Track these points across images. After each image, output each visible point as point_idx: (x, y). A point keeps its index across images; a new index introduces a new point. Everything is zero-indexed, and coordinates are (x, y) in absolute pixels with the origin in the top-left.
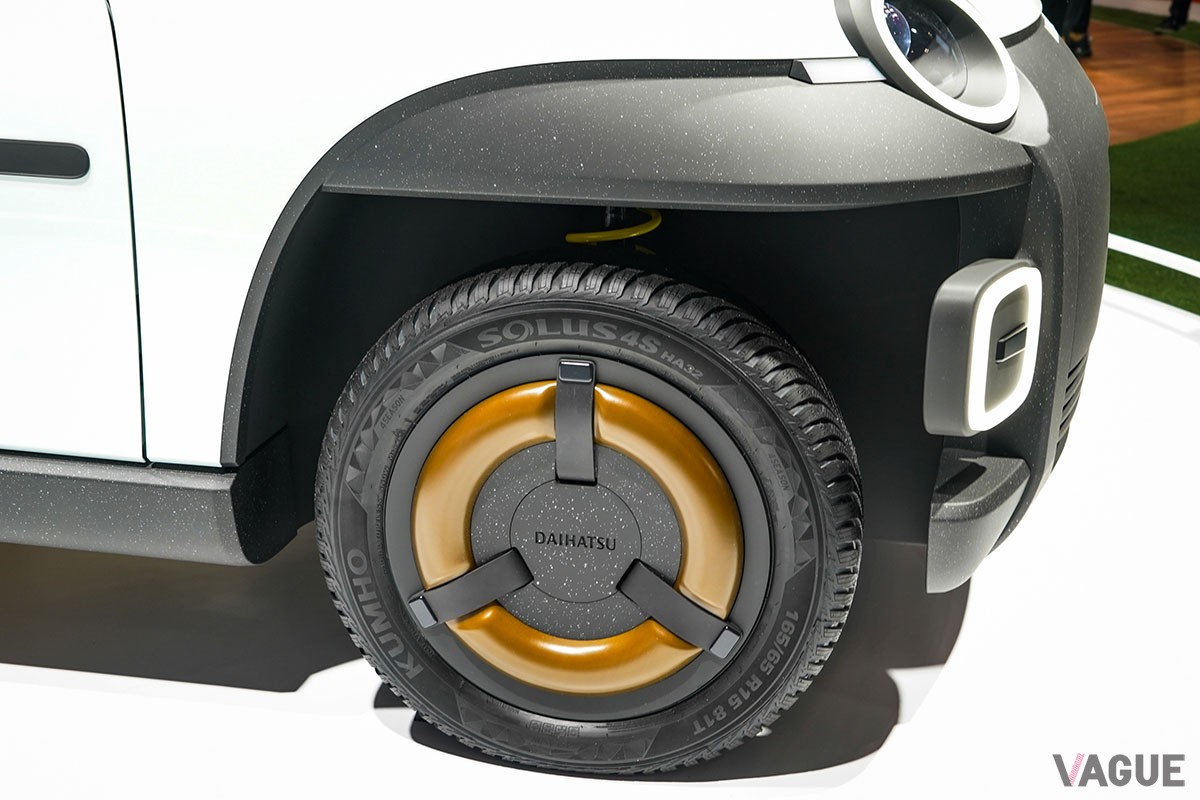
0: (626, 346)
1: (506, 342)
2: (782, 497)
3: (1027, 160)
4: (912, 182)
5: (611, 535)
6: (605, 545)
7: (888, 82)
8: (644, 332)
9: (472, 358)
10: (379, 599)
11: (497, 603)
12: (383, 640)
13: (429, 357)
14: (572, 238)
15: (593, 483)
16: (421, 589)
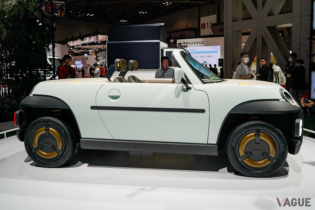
0: (263, 128)
1: (250, 128)
2: (281, 144)
6: (261, 150)
7: (286, 101)
8: (266, 127)
9: (247, 130)
11: (248, 158)
12: (235, 162)
15: (259, 143)
16: (240, 156)
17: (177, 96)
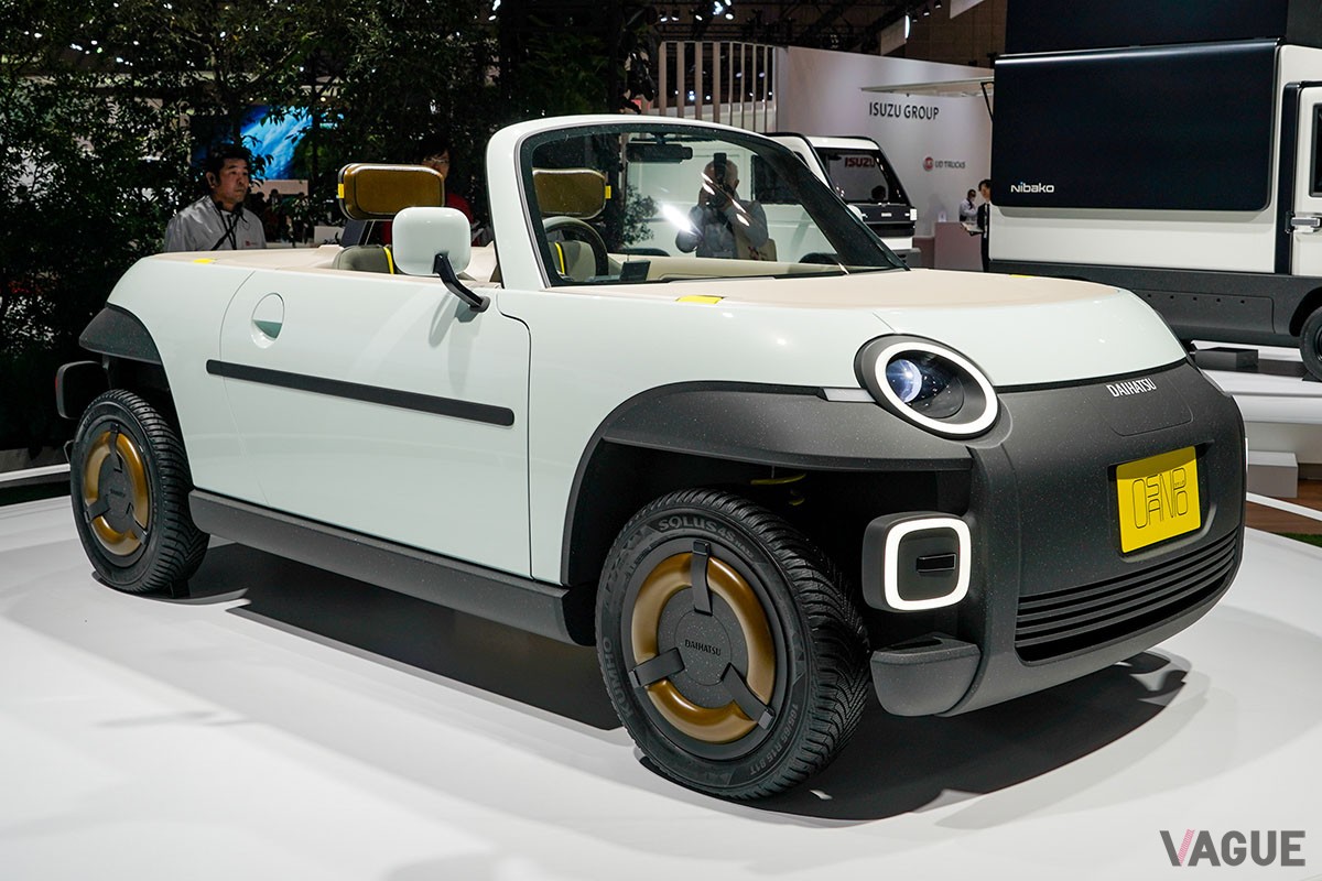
0: (720, 535)
1: (671, 528)
2: (791, 633)
3: (968, 456)
4: (867, 459)
5: (718, 646)
6: (717, 652)
7: (877, 403)
8: (728, 529)
9: (658, 536)
10: (616, 668)
11: (666, 678)
12: (617, 692)
13: (639, 533)
14: (753, 482)
15: (710, 615)
16: (634, 665)
17: (435, 340)
